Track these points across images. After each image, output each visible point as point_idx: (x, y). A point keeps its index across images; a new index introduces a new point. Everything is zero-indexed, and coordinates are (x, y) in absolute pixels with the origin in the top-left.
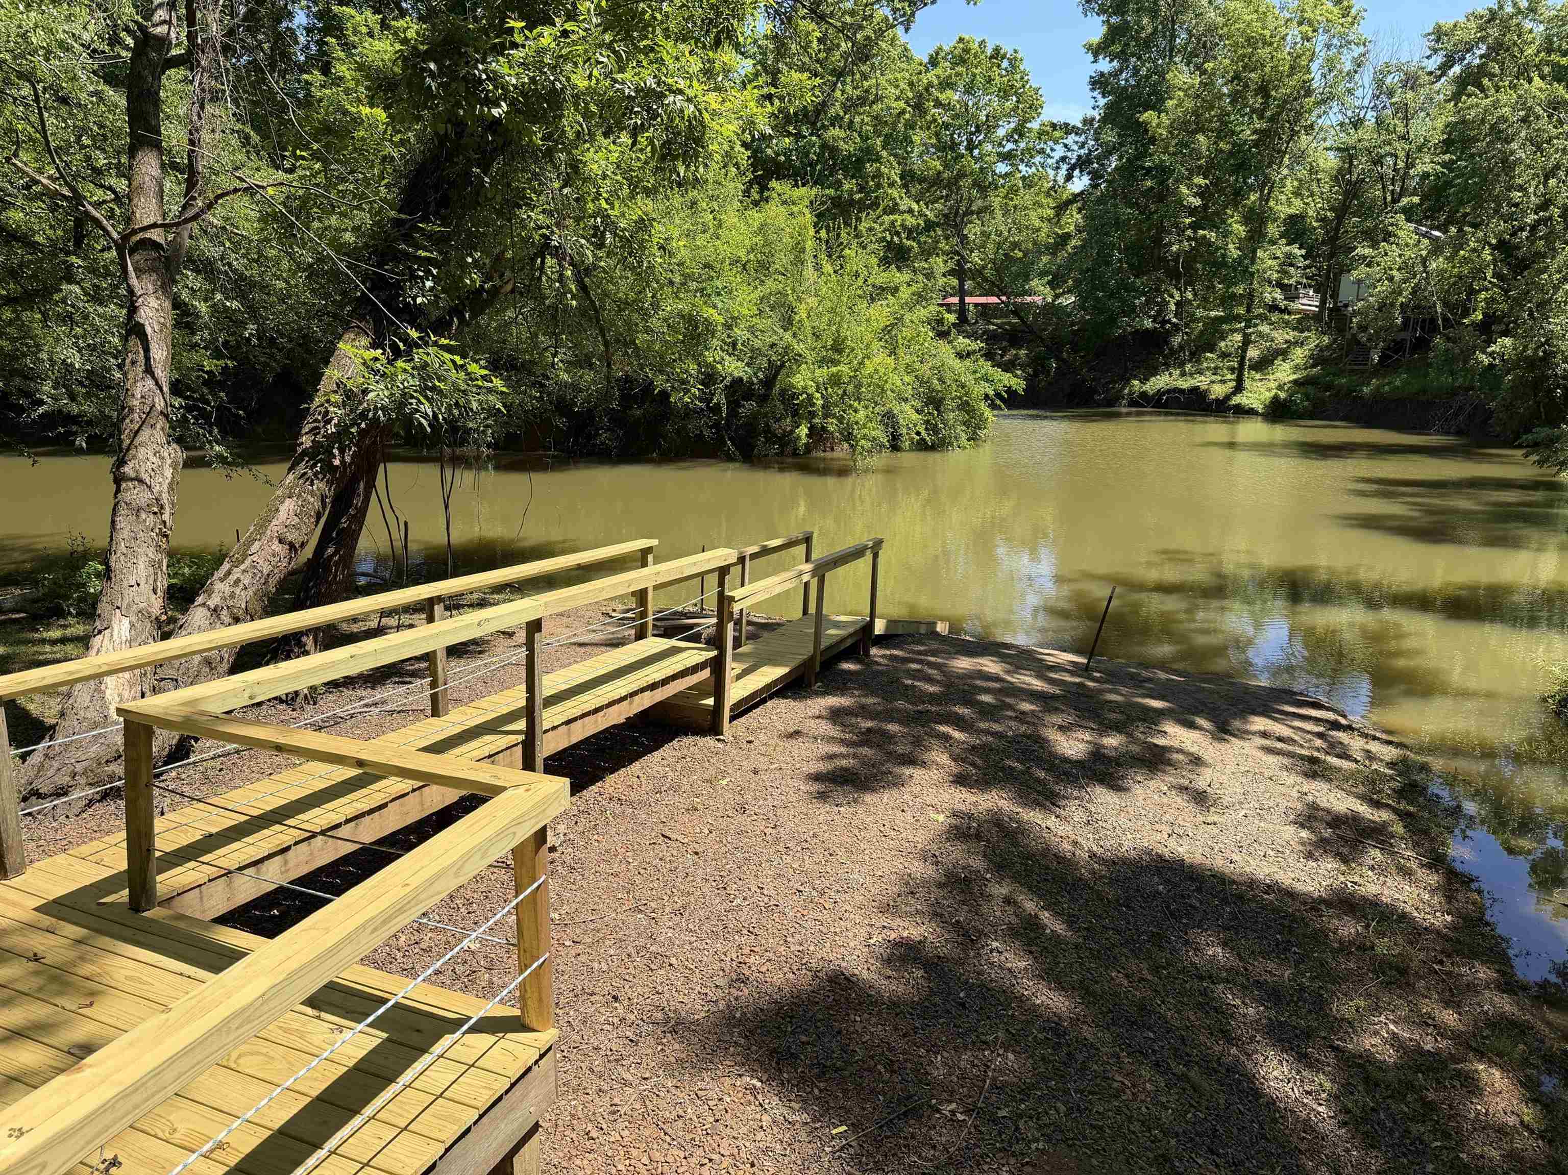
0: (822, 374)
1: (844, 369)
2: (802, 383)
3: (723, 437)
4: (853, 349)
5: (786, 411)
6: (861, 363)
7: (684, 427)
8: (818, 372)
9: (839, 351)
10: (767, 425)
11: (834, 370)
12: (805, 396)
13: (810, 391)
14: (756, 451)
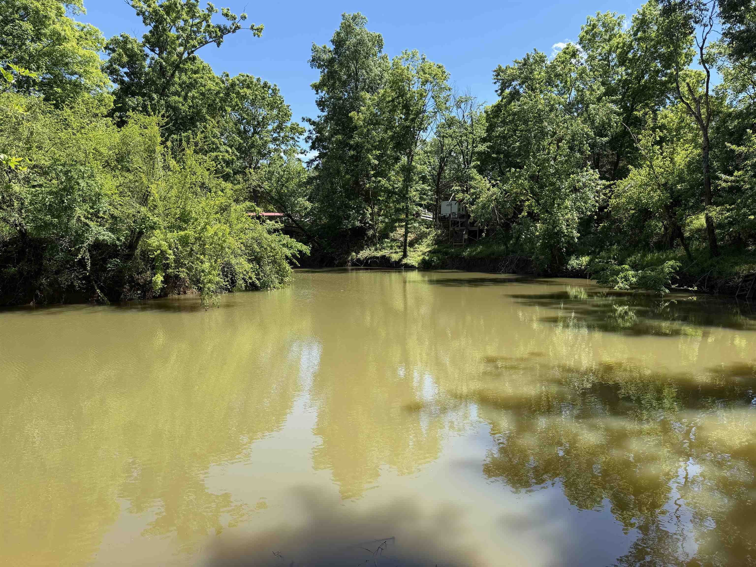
0: (173, 236)
1: (190, 232)
2: (157, 243)
3: (93, 287)
4: (196, 219)
5: (146, 266)
6: (204, 229)
7: (56, 280)
8: (169, 235)
9: (186, 222)
10: (131, 277)
11: (182, 233)
12: (159, 252)
13: (163, 248)
14: (122, 296)
